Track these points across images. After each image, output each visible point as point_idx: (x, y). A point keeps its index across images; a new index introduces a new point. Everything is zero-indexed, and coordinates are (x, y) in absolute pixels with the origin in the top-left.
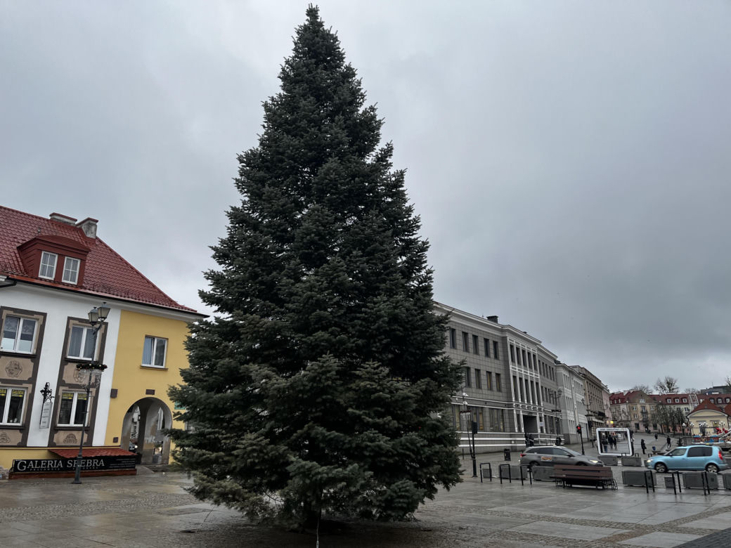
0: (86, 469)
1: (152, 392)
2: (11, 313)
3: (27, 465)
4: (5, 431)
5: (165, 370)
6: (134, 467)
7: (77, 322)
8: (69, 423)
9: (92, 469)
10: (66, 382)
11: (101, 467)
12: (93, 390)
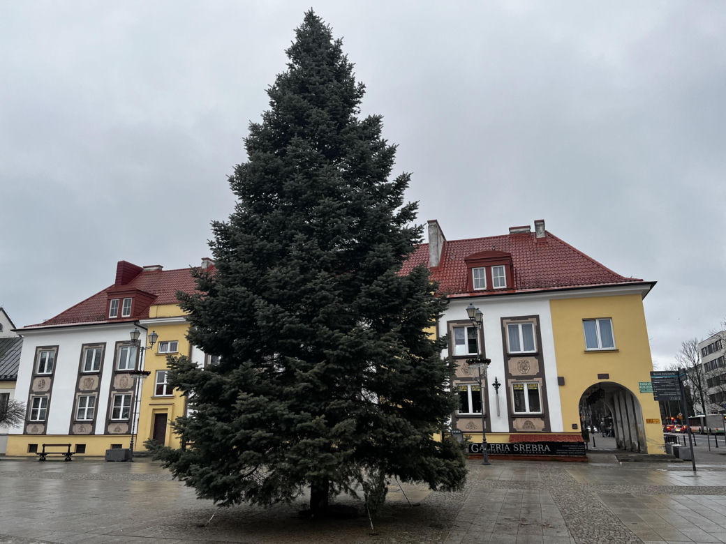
0: (532, 453)
1: (606, 376)
2: (455, 324)
3: (479, 447)
4: (471, 420)
5: (616, 351)
6: (585, 455)
7: (509, 321)
8: (525, 411)
9: (539, 454)
10: (513, 375)
11: (547, 452)
12: (483, 381)
